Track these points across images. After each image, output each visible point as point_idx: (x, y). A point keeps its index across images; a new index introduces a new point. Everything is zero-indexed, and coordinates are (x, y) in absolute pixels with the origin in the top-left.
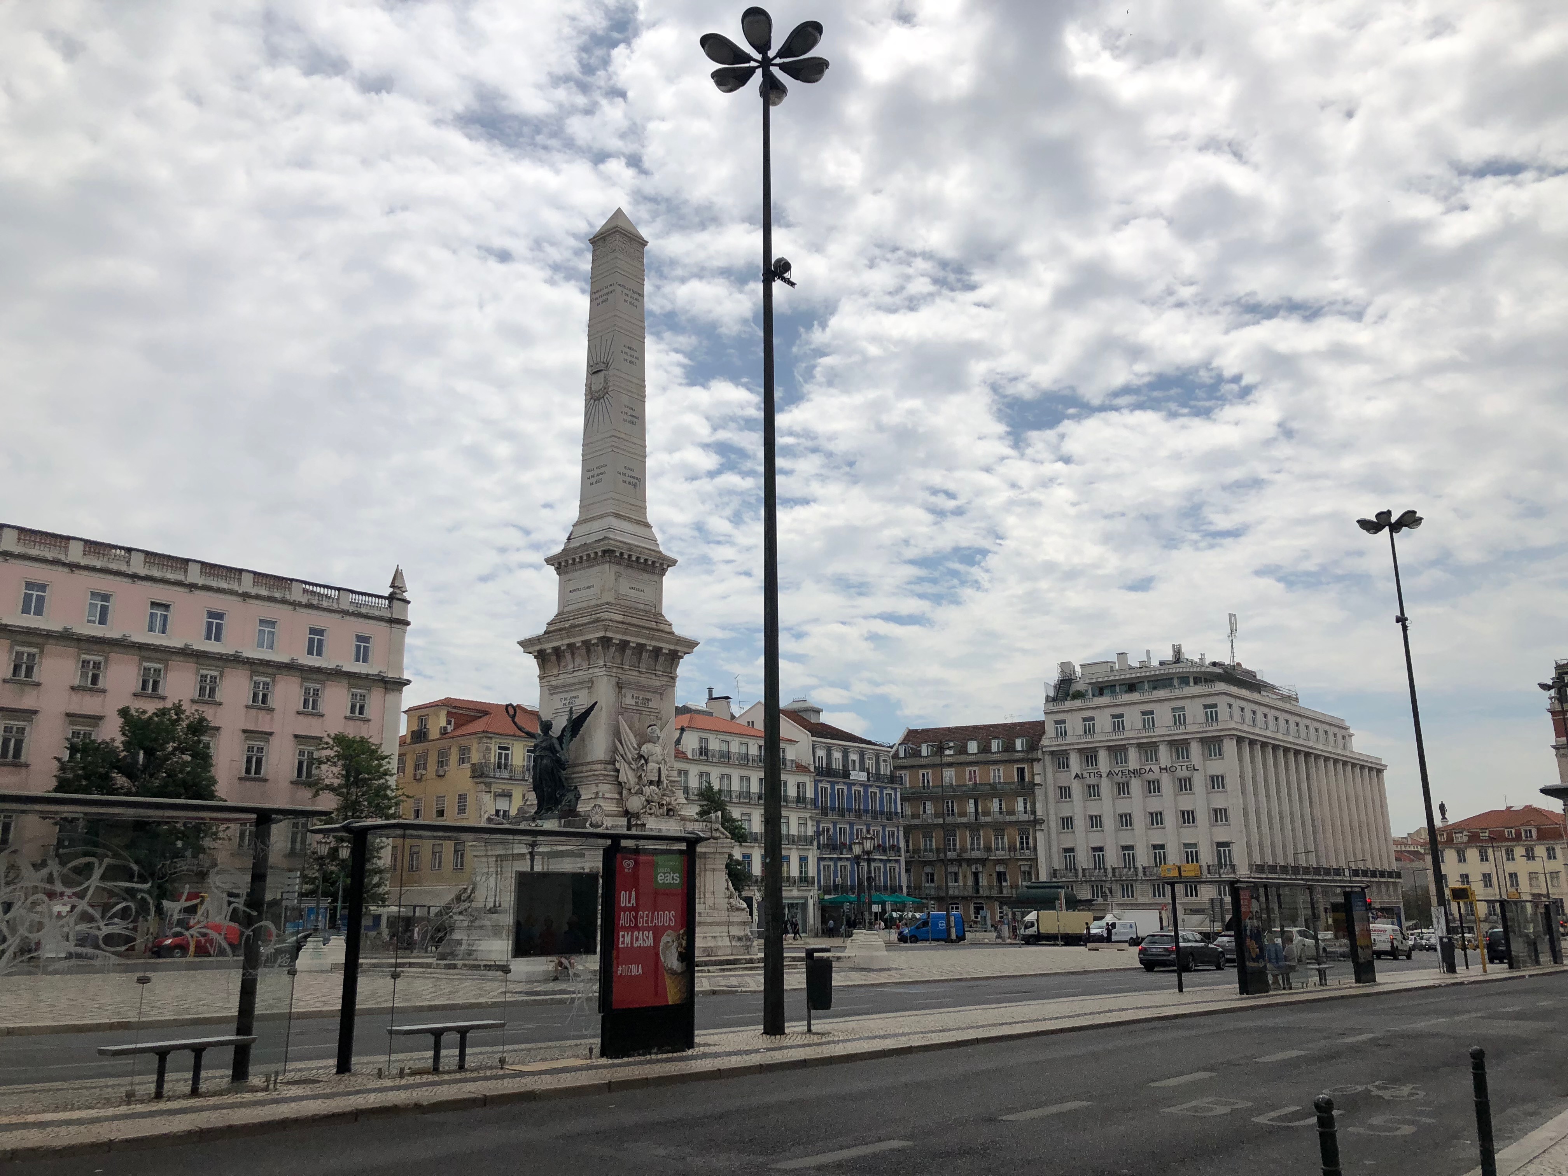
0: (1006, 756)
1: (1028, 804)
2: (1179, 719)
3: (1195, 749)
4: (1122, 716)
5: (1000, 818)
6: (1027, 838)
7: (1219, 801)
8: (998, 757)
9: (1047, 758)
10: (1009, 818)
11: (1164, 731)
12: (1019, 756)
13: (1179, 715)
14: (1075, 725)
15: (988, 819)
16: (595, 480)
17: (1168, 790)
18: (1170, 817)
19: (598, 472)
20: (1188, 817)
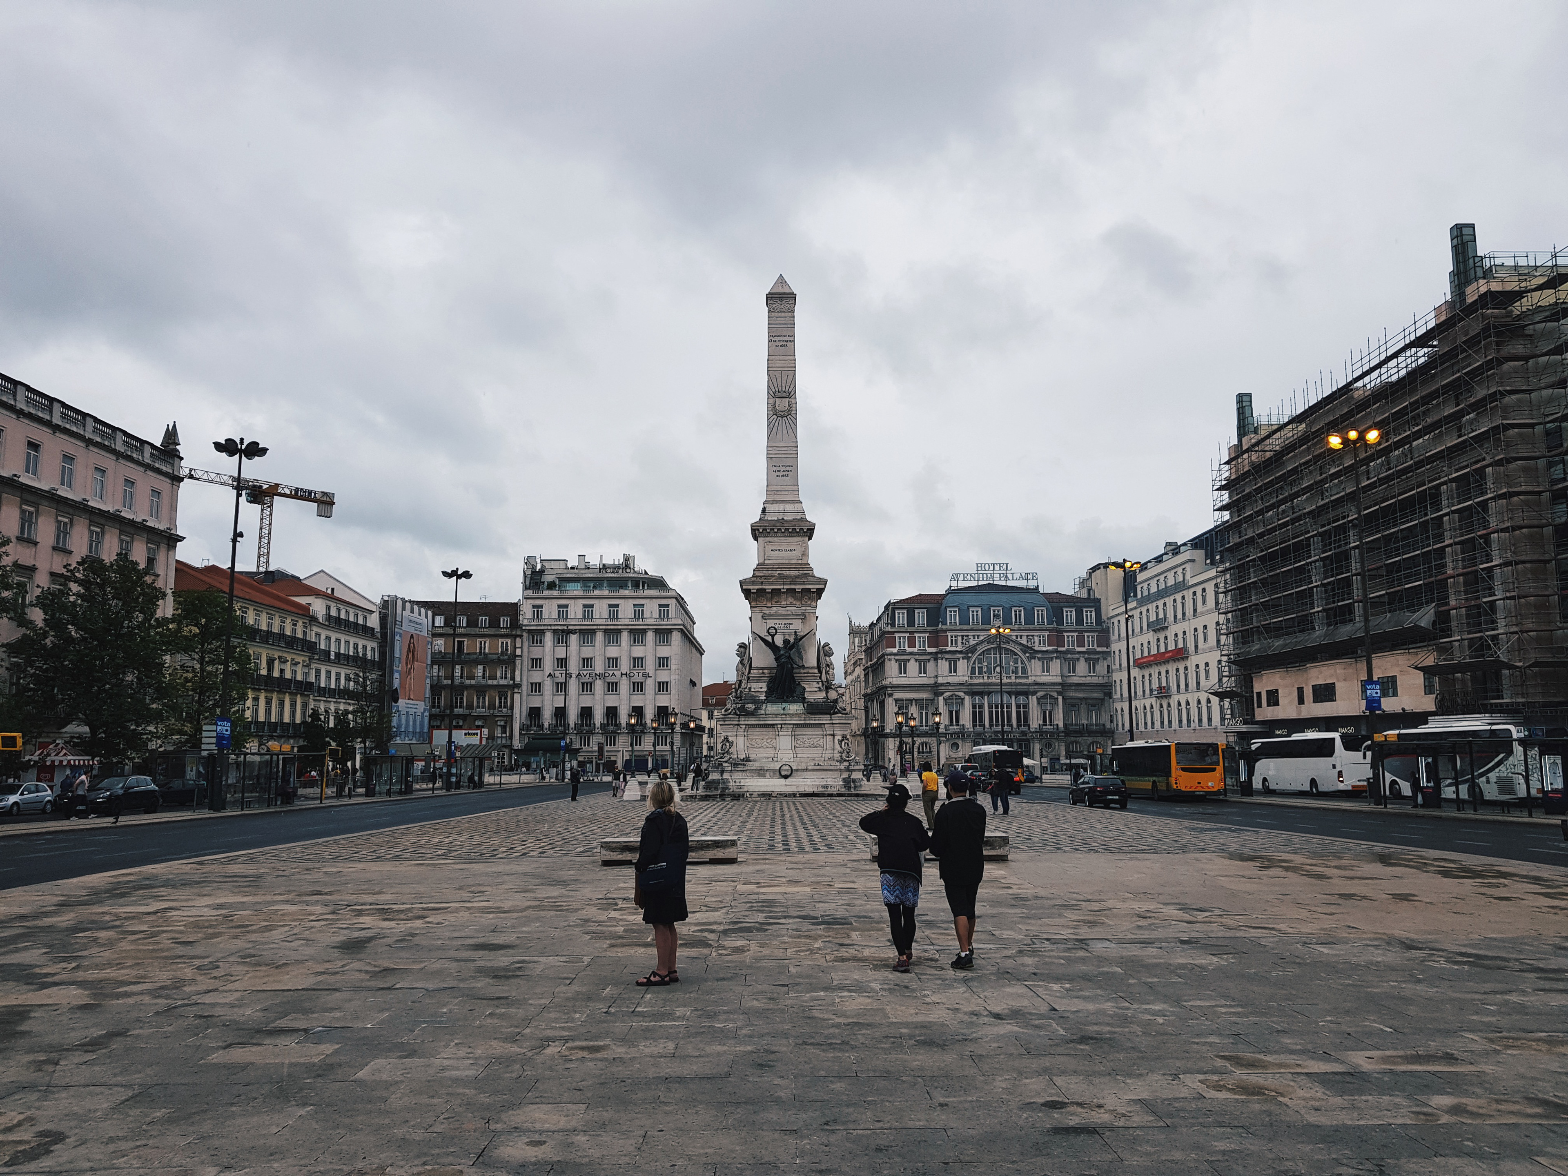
0: (492, 631)
1: (509, 672)
2: (638, 613)
3: (650, 637)
4: (592, 606)
5: (483, 682)
6: (505, 699)
7: (663, 676)
8: (486, 631)
9: (525, 635)
10: (490, 682)
11: (627, 622)
12: (503, 631)
13: (639, 610)
14: (550, 611)
15: (473, 682)
16: (781, 474)
17: (625, 666)
18: (624, 686)
19: (784, 468)
20: (638, 687)
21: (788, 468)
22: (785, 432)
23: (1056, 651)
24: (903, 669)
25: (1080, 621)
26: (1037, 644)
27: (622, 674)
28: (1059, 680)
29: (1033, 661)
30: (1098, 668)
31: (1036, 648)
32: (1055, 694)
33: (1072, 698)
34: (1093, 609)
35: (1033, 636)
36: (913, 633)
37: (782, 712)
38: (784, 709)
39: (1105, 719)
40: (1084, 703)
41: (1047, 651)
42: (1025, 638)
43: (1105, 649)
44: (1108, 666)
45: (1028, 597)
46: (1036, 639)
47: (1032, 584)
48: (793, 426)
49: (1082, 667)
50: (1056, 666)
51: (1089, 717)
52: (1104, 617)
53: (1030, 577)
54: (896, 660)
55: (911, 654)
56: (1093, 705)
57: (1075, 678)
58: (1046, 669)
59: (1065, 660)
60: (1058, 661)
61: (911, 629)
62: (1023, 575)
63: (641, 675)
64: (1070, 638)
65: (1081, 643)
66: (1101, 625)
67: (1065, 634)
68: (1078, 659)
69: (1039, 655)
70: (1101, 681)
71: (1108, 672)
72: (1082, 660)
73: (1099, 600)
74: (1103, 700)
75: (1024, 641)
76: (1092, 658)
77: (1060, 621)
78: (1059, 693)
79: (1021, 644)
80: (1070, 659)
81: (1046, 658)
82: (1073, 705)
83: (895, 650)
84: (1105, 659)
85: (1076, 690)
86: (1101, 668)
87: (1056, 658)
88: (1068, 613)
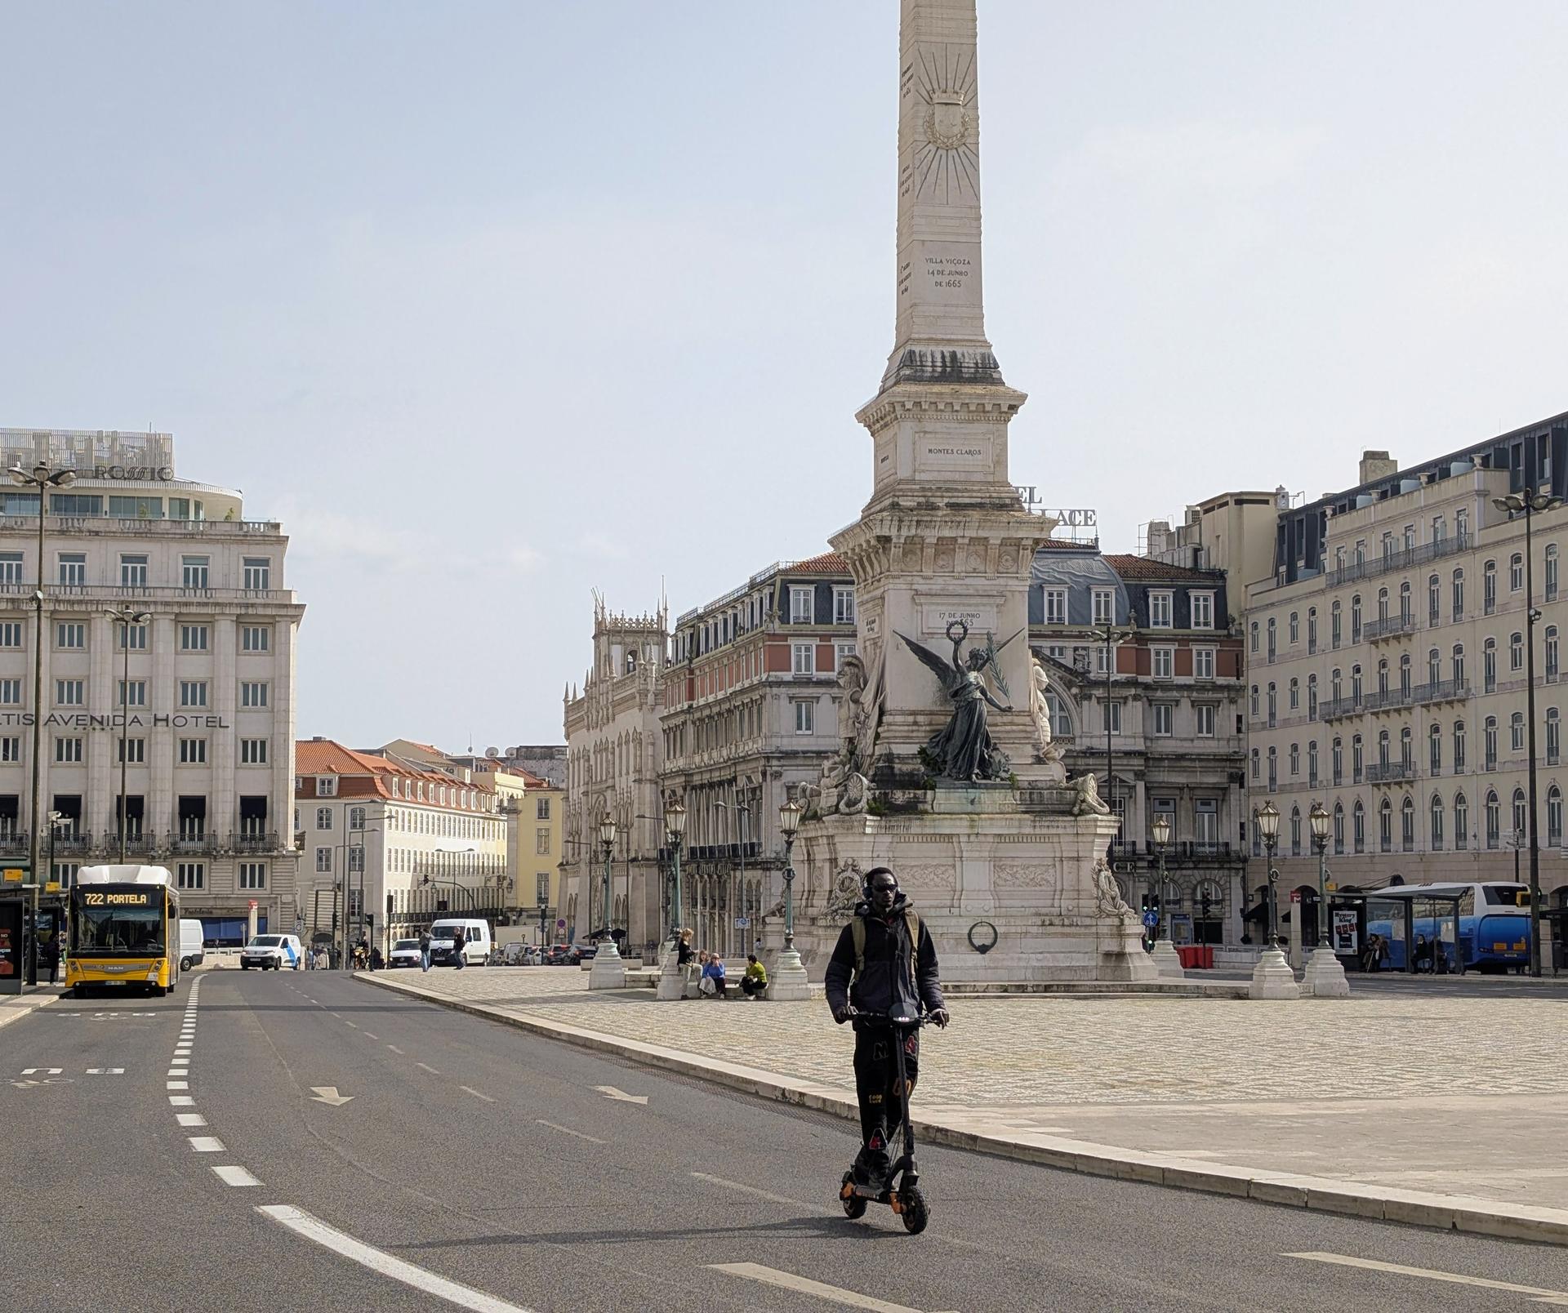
2: (197, 577)
3: (225, 633)
4: (81, 558)
7: (255, 726)
11: (168, 596)
13: (196, 571)
16: (945, 279)
17: (165, 700)
18: (163, 749)
19: (952, 267)
20: (193, 751)
21: (961, 268)
22: (953, 183)
23: (1133, 683)
24: (804, 721)
25: (1182, 619)
26: (1094, 667)
27: (156, 720)
28: (1140, 746)
29: (1085, 703)
30: (1217, 720)
31: (1092, 676)
32: (1129, 778)
33: (1162, 786)
34: (1211, 593)
35: (1084, 648)
36: (827, 637)
37: (970, 808)
38: (972, 802)
39: (1228, 833)
40: (1186, 794)
41: (1116, 683)
42: (1069, 654)
43: (1232, 680)
44: (1239, 718)
45: (1077, 565)
46: (1094, 656)
47: (1083, 535)
48: (970, 170)
49: (1184, 718)
50: (1133, 716)
51: (1196, 828)
52: (1232, 610)
53: (1079, 518)
54: (791, 698)
55: (820, 683)
56: (1206, 802)
57: (1172, 743)
58: (1111, 723)
59: (1150, 702)
60: (1139, 704)
61: (822, 629)
62: (1066, 514)
63: (202, 721)
64: (1162, 656)
65: (1184, 668)
66: (1226, 627)
67: (1152, 647)
68: (1177, 702)
69: (1099, 692)
70: (1222, 748)
71: (1239, 730)
72: (1185, 704)
73: (1221, 575)
74: (1225, 790)
75: (1068, 661)
76: (1207, 700)
77: (1142, 619)
78: (1139, 775)
79: (1061, 666)
80: (1163, 701)
81: (1112, 696)
82: (1164, 802)
83: (788, 676)
84: (1232, 701)
85: (1171, 769)
86: (1225, 719)
87: (1136, 698)
88: (1161, 600)
